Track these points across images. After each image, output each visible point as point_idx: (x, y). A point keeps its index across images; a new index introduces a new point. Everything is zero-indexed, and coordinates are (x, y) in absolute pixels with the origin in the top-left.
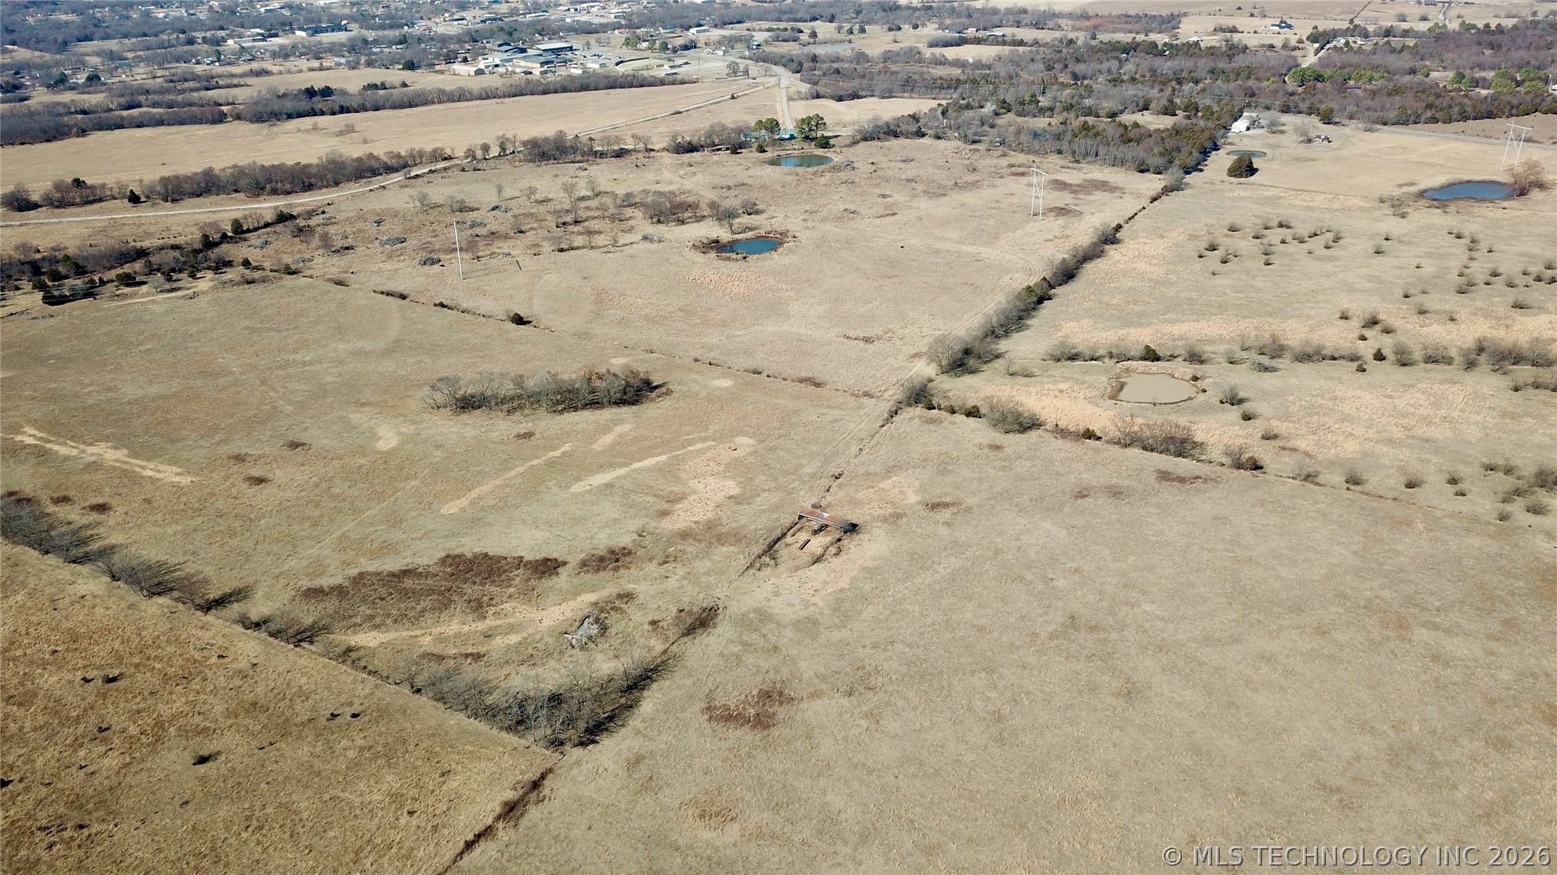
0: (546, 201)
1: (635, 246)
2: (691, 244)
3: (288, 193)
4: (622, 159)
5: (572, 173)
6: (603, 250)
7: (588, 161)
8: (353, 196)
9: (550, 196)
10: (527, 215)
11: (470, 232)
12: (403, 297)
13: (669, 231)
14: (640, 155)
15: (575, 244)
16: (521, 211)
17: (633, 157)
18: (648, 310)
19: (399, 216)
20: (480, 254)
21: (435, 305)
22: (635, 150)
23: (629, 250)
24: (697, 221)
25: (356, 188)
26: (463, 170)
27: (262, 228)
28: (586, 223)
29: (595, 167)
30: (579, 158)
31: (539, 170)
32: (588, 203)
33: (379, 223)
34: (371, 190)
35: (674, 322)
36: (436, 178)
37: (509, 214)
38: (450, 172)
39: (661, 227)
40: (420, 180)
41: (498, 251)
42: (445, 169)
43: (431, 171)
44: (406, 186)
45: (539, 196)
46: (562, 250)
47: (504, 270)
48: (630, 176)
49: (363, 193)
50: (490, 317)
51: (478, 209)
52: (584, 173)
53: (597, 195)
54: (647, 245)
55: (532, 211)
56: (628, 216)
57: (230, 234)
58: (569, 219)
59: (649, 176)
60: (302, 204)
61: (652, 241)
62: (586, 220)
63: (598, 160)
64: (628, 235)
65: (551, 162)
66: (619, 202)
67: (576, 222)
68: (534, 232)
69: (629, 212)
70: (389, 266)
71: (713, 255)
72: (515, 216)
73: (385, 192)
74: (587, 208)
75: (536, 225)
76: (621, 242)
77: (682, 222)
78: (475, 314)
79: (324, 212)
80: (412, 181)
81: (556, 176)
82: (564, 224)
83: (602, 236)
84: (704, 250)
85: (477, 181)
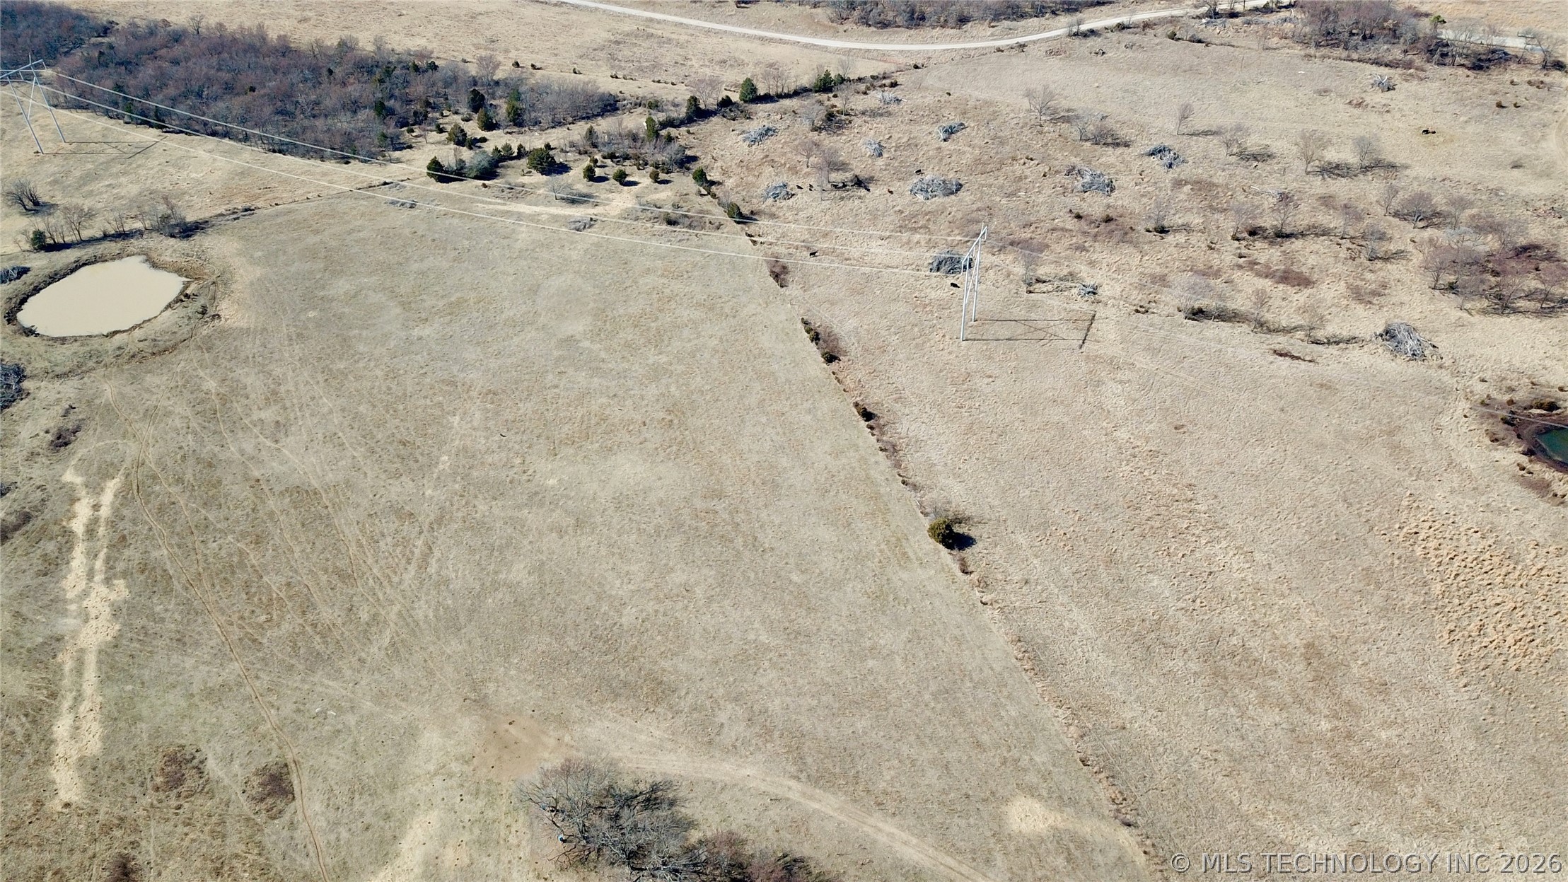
0: (1262, 157)
1: (1354, 353)
2: (1481, 390)
3: (884, 25)
4: (1482, 76)
5: (1355, 95)
6: (1281, 341)
7: (1409, 65)
8: (967, 56)
9: (1277, 146)
10: (1203, 187)
11: (1074, 201)
12: (830, 358)
13: (1460, 324)
14: (1522, 75)
15: (1231, 305)
16: (1201, 172)
17: (1507, 77)
18: (1232, 616)
19: (993, 124)
20: (1042, 272)
21: (856, 405)
22: (1521, 61)
23: (1331, 362)
24: (1541, 313)
25: (983, 38)
26: (1173, 36)
27: (788, 96)
28: (1297, 244)
29: (1413, 86)
30: (1396, 53)
31: (1303, 69)
32: (1340, 188)
33: (950, 132)
34: (999, 50)
35: (1264, 697)
36: (1116, 47)
37: (1172, 174)
38: (1148, 38)
39: (1448, 306)
40: (1092, 42)
41: (1083, 270)
42: (1147, 25)
43: (1122, 27)
44: (1057, 53)
45: (1253, 143)
46: (1197, 314)
47: (1055, 337)
48: (1470, 129)
49: (983, 53)
50: (915, 487)
51: (1127, 145)
52: (1379, 98)
53: (1366, 169)
54: (1378, 360)
55: (1220, 178)
56: (1393, 247)
57: (735, 97)
58: (1268, 222)
59: (1511, 139)
60: (883, 57)
61: (1397, 350)
62: (1303, 235)
63: (1432, 69)
64: (1360, 310)
65: (1340, 52)
66: (1395, 204)
67: (1282, 235)
68: (1181, 238)
69: (1404, 235)
70: (878, 250)
71: (1511, 455)
72: (1179, 184)
73: (1018, 61)
74: (1327, 201)
75: (1196, 220)
76: (1331, 329)
77: (1503, 305)
78: (897, 465)
79: (894, 85)
80: (1077, 41)
81: (1324, 92)
82: (1253, 233)
83: (1301, 297)
84: (1501, 429)
85: (1175, 69)
